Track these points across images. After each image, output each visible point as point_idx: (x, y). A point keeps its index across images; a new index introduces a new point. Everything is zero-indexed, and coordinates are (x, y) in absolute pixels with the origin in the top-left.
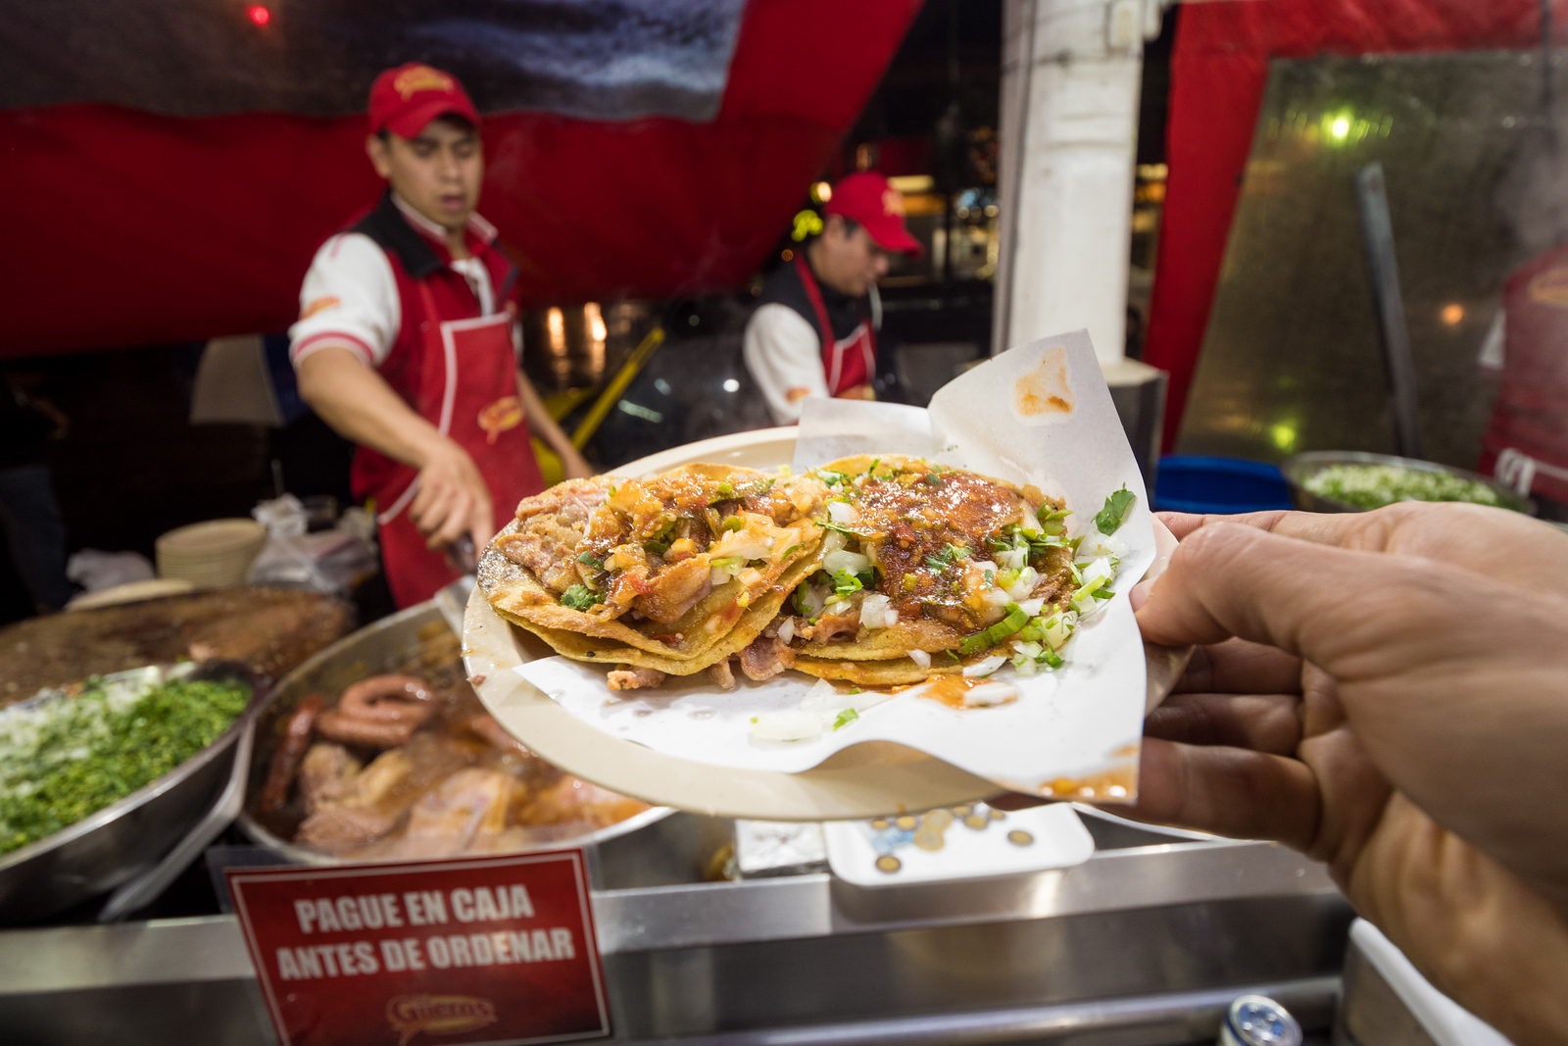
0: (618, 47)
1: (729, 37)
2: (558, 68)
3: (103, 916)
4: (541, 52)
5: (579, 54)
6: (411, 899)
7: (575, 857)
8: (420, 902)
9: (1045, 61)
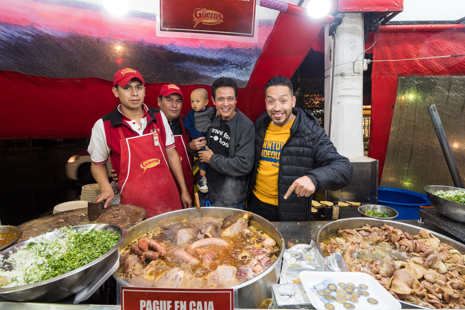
0: (224, 69)
1: (252, 67)
2: (208, 74)
3: (74, 303)
4: (205, 70)
5: (214, 71)
6: (176, 302)
7: (230, 292)
8: (179, 304)
9: (337, 75)
